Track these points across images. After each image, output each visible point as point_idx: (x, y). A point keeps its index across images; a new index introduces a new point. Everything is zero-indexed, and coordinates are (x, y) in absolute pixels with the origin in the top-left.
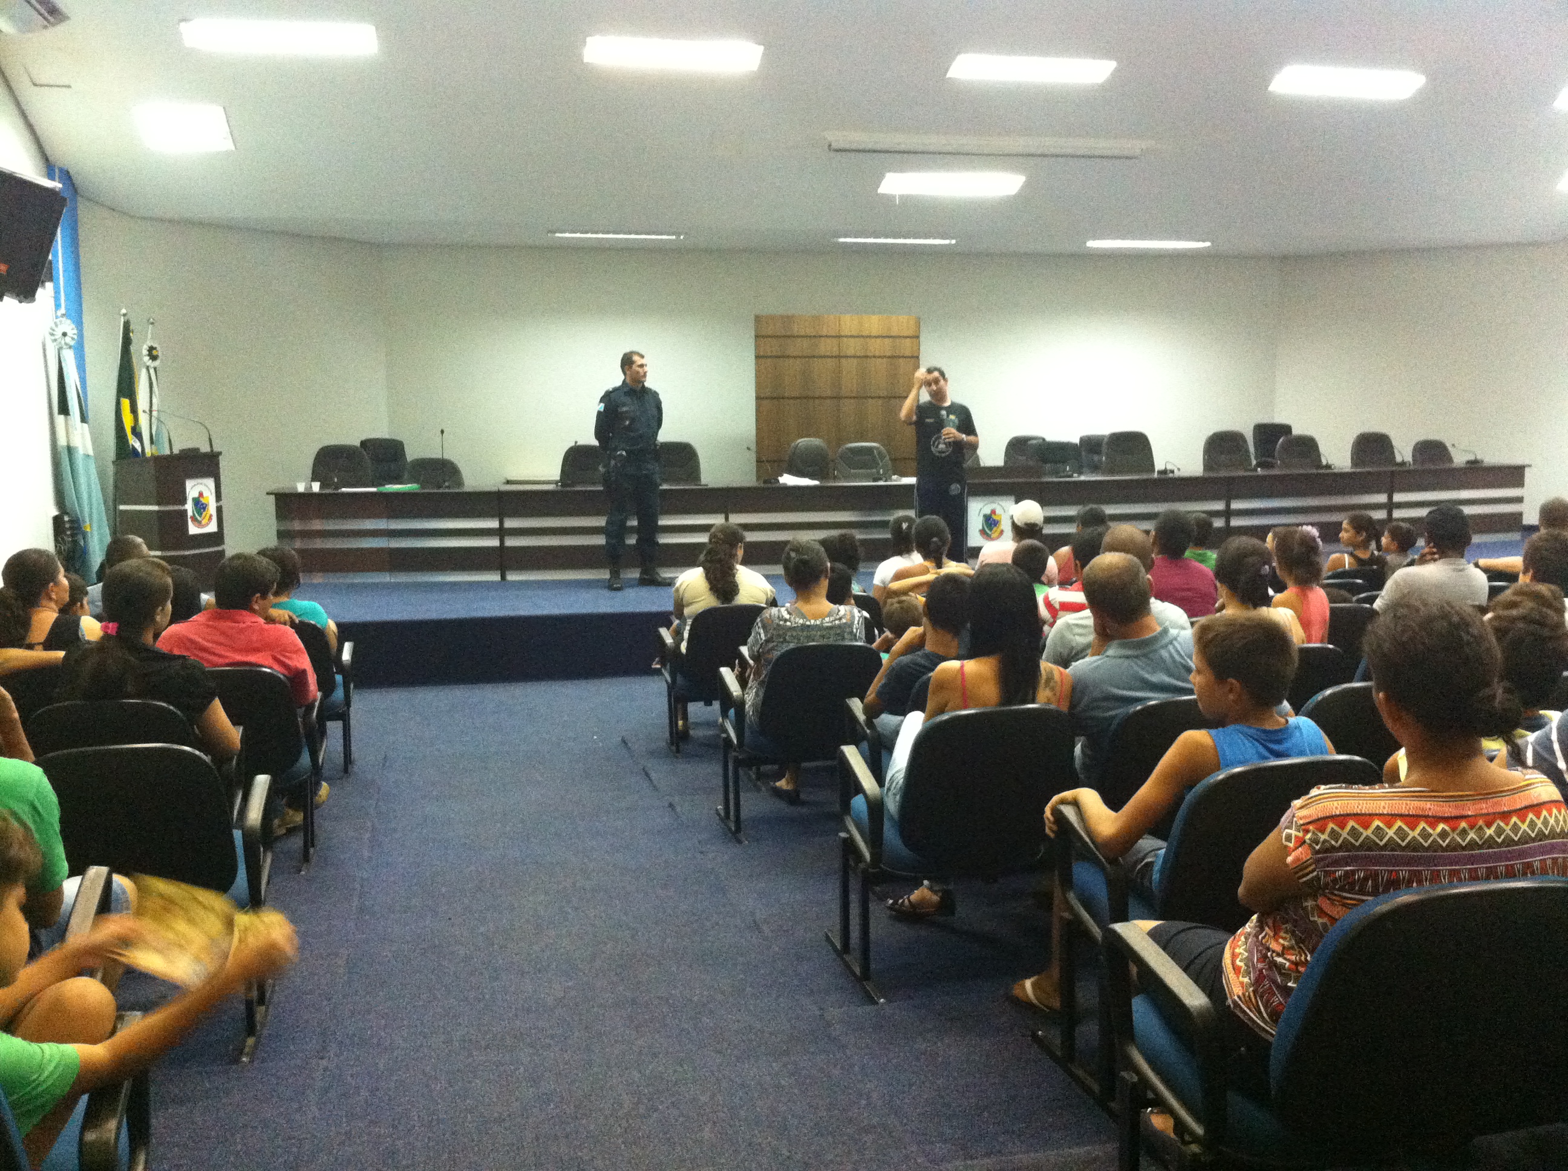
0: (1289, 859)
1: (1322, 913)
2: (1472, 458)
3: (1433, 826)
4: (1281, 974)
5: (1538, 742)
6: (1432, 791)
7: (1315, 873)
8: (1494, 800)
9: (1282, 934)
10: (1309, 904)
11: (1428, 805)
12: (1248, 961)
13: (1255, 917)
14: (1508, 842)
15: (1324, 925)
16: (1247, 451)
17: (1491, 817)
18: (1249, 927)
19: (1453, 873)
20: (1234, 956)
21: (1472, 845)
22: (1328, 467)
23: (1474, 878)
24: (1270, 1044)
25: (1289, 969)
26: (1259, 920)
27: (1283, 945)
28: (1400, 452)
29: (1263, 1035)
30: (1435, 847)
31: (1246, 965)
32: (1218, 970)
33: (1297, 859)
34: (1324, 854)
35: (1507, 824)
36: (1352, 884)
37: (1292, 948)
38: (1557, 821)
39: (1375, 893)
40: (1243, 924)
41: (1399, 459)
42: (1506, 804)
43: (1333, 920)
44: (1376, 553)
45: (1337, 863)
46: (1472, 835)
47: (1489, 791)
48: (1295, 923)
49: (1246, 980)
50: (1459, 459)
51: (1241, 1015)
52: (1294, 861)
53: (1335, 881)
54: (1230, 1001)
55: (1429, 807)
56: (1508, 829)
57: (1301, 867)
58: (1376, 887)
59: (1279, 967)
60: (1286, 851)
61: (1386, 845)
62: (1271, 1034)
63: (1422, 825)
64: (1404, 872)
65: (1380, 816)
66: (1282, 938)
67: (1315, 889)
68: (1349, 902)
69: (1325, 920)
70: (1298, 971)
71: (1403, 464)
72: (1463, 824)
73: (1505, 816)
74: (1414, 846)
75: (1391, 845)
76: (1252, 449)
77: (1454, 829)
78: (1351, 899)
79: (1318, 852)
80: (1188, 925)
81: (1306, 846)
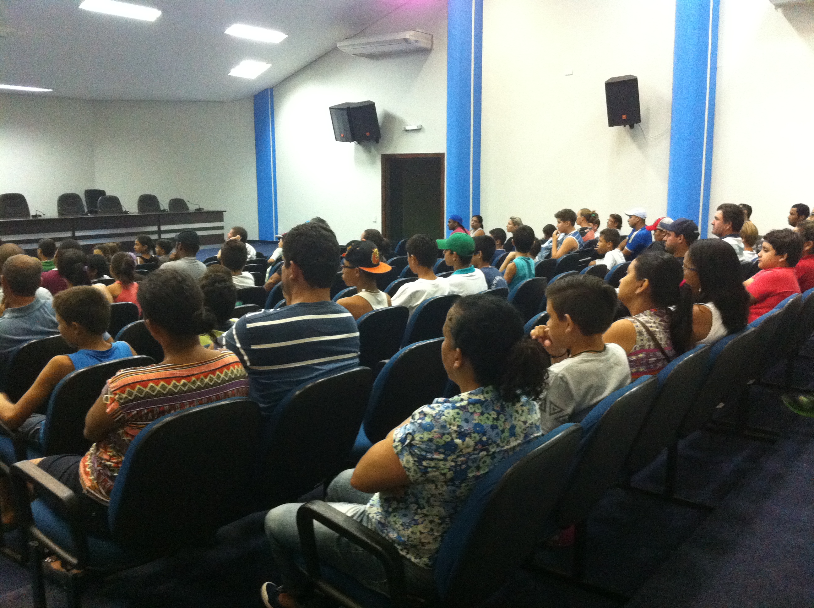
0: (108, 410)
1: (127, 434)
2: (198, 207)
3: (179, 382)
4: (110, 470)
5: (227, 336)
6: (176, 365)
7: (122, 415)
8: (206, 365)
9: (109, 450)
10: (121, 431)
11: (175, 372)
12: (92, 468)
13: (94, 444)
14: (216, 384)
15: (130, 441)
16: (82, 205)
17: (206, 373)
18: (91, 450)
19: (191, 403)
20: (85, 466)
21: (199, 388)
22: (126, 212)
23: (201, 403)
24: (107, 508)
25: (114, 467)
26: (96, 446)
27: (109, 455)
28: (162, 205)
29: (103, 503)
30: (181, 392)
31: (92, 470)
32: (77, 475)
33: (112, 409)
34: (126, 405)
35: (214, 376)
36: (141, 417)
37: (114, 456)
38: (238, 371)
39: (153, 419)
40: (88, 450)
41: (162, 208)
42: (213, 366)
43: (133, 436)
44: (153, 256)
45: (133, 407)
46: (198, 383)
47: (205, 361)
48: (115, 443)
49: (92, 477)
50: (192, 208)
51: (91, 497)
52: (110, 411)
53: (132, 417)
54: (85, 491)
55: (176, 372)
56: (215, 378)
57: (114, 413)
58: (153, 416)
59: (109, 467)
60: (106, 406)
61: (156, 394)
62: (107, 502)
63: (174, 381)
64: (166, 406)
65: (152, 380)
66: (109, 452)
67: (123, 423)
68: (141, 426)
69: (129, 438)
70: (118, 467)
71: (164, 210)
72: (193, 379)
73: (213, 372)
74: (171, 393)
75: (159, 394)
76: (84, 203)
77: (189, 382)
78: (141, 425)
79: (122, 404)
80: (58, 456)
81: (116, 402)
